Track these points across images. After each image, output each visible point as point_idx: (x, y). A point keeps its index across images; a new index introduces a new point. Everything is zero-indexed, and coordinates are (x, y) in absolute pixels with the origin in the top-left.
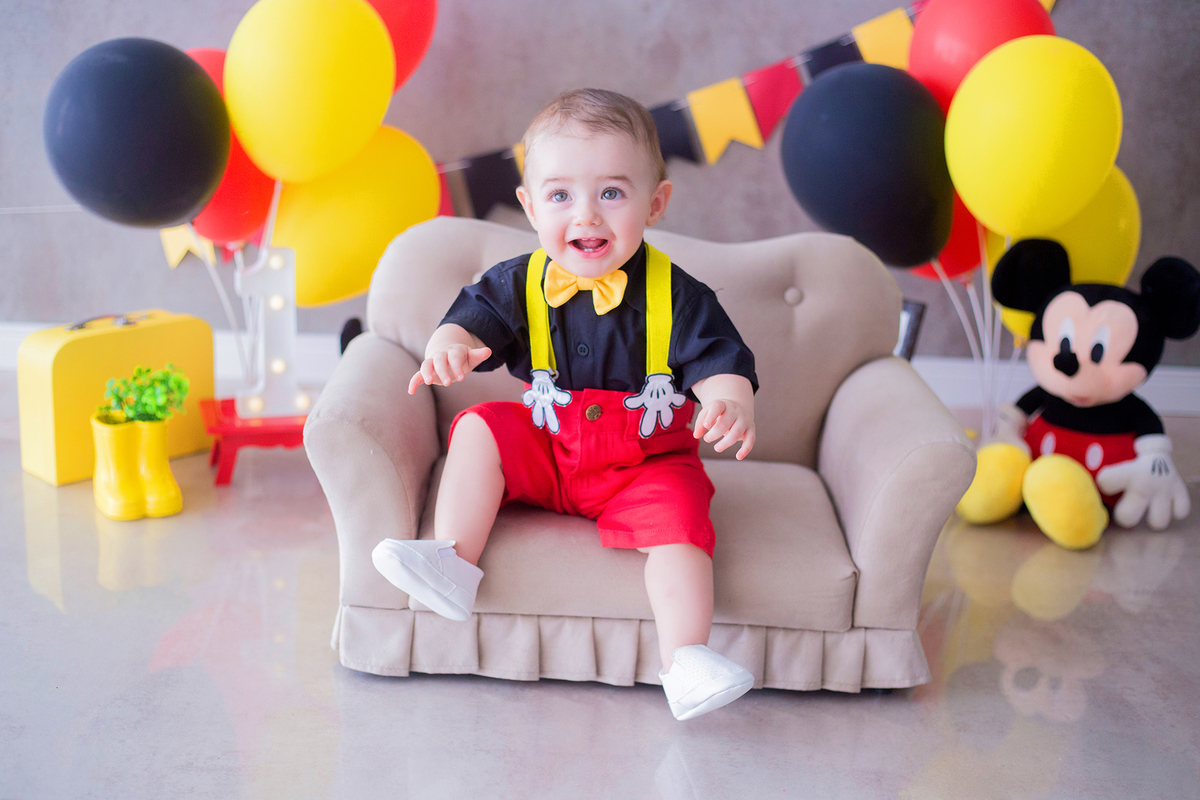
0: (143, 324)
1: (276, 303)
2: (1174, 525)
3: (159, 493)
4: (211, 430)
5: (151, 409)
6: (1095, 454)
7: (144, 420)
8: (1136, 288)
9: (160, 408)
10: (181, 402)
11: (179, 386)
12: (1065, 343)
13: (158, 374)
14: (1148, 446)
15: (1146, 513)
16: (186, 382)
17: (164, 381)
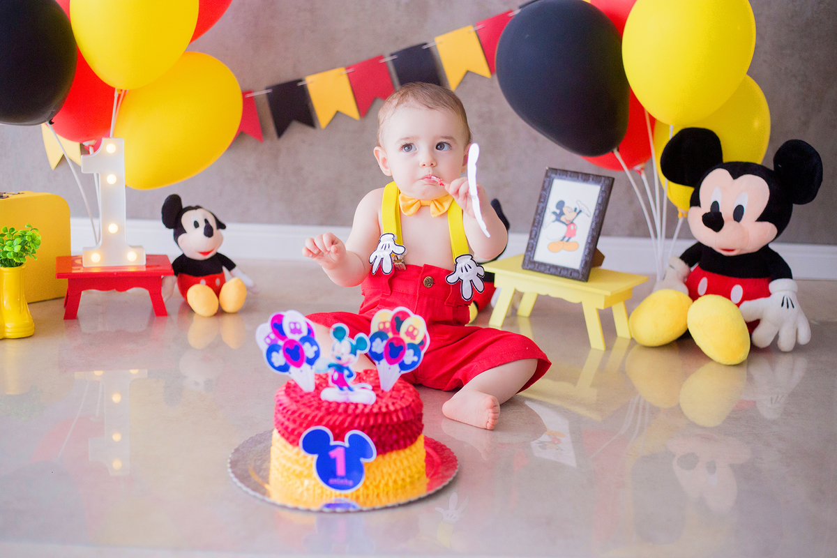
0: (12, 197)
1: (111, 179)
2: (798, 348)
3: (15, 320)
4: (60, 276)
5: (9, 256)
6: (737, 291)
7: (5, 266)
8: (771, 167)
9: (16, 255)
10: (34, 252)
11: (33, 240)
12: (715, 205)
13: (19, 232)
14: (779, 287)
15: (777, 337)
16: (39, 238)
17: (23, 236)
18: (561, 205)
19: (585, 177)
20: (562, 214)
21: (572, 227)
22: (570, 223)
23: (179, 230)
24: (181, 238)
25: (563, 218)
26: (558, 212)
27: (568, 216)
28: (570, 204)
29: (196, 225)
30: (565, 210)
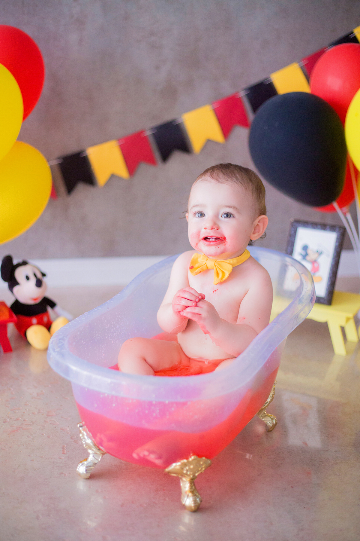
18: (305, 248)
19: (324, 226)
20: (307, 254)
21: (316, 265)
22: (314, 262)
23: (12, 282)
24: (16, 289)
25: (308, 258)
26: (303, 253)
27: (312, 256)
28: (313, 247)
29: (28, 278)
30: (309, 252)
